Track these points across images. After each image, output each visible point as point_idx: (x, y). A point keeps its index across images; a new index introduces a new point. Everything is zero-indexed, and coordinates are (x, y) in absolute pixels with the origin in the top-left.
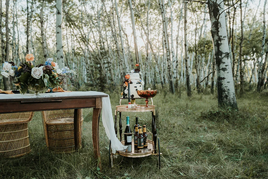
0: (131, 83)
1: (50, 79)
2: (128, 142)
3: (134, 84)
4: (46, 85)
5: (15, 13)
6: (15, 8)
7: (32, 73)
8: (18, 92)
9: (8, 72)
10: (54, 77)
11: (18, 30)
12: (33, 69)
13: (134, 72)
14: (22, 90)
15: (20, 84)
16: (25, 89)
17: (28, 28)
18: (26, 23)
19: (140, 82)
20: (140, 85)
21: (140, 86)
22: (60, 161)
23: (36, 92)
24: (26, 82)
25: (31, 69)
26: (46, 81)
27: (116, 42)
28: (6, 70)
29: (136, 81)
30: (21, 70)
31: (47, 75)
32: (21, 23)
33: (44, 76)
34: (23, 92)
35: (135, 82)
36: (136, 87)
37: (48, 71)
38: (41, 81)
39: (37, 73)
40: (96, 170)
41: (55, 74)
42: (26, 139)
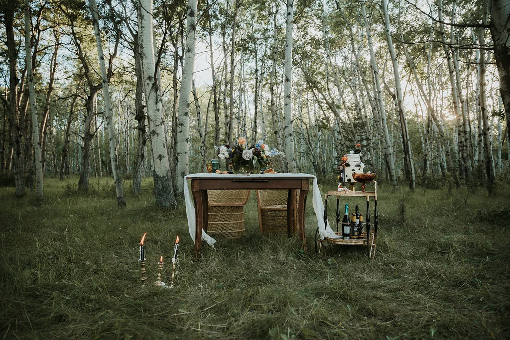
0: (348, 165)
1: (258, 160)
2: (345, 233)
3: (352, 167)
4: (254, 166)
5: (242, 77)
6: (242, 71)
7: (243, 155)
8: (232, 173)
9: (223, 154)
10: (262, 158)
11: (245, 99)
12: (244, 152)
13: (354, 153)
14: (235, 171)
15: (233, 165)
16: (237, 170)
17: (256, 96)
18: (255, 89)
19: (359, 164)
20: (359, 167)
21: (359, 169)
22: (266, 240)
23: (247, 173)
24: (238, 163)
25: (242, 152)
26: (254, 162)
27: (374, 110)
28: (222, 152)
29: (355, 164)
30: (234, 152)
31: (255, 157)
32: (250, 90)
33: (253, 158)
34: (236, 173)
35: (353, 165)
36: (354, 170)
37: (257, 153)
38: (250, 162)
39: (247, 154)
40: (299, 252)
41: (264, 155)
42: (241, 222)
